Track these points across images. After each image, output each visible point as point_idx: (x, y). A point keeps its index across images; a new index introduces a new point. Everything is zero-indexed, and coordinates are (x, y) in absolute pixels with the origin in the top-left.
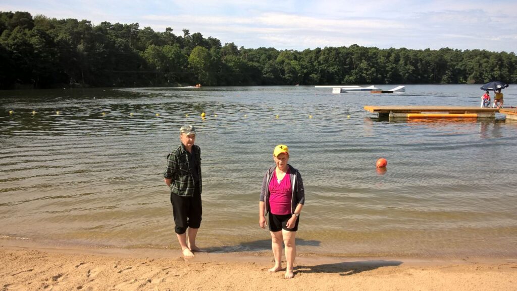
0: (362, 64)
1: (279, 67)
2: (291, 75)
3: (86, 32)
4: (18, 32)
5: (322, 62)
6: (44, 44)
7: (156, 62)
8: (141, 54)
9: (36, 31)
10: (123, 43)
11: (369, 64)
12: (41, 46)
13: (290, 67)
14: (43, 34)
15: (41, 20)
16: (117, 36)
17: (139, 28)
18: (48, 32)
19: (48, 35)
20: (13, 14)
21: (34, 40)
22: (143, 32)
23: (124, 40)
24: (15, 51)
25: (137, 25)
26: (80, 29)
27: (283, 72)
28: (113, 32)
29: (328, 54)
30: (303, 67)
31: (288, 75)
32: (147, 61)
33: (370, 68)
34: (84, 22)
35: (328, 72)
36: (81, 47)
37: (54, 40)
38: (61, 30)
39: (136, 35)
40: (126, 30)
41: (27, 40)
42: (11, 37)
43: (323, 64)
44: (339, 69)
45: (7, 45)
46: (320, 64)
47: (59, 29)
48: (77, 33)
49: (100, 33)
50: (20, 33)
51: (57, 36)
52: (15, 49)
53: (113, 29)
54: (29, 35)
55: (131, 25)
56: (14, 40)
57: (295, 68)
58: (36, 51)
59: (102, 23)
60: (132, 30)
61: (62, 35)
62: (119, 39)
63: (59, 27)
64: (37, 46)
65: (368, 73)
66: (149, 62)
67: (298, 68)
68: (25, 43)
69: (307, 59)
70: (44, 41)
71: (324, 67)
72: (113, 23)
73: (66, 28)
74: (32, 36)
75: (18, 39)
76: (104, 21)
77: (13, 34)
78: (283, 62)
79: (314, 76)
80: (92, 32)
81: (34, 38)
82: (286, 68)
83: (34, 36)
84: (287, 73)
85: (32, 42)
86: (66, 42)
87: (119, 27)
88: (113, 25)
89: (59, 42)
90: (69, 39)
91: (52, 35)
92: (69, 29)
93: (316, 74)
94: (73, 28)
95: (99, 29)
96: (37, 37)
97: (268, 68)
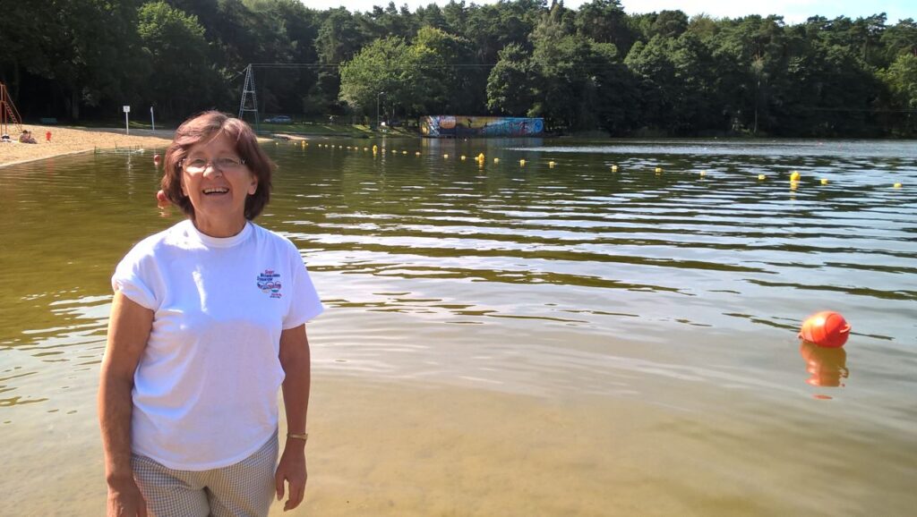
3: (772, 38)
4: (655, 44)
6: (693, 61)
7: (912, 89)
8: (880, 73)
9: (684, 40)
10: (843, 53)
12: (687, 64)
14: (694, 44)
15: (702, 22)
16: (833, 42)
17: (886, 23)
18: (703, 41)
19: (703, 45)
20: (657, 15)
21: (677, 56)
22: (892, 30)
23: (846, 49)
24: (645, 76)
25: (882, 17)
26: (762, 32)
28: (828, 34)
32: (892, 86)
34: (772, 18)
36: (758, 64)
37: (711, 53)
38: (727, 35)
39: (879, 37)
40: (856, 29)
41: (665, 57)
42: (643, 53)
45: (635, 66)
47: (724, 34)
48: (756, 39)
49: (800, 36)
50: (659, 44)
51: (718, 46)
52: (646, 72)
53: (829, 29)
54: (671, 48)
55: (869, 18)
56: (646, 56)
58: (677, 75)
59: (810, 19)
60: (871, 28)
61: (727, 45)
62: (836, 47)
63: (725, 31)
64: (681, 66)
66: (896, 89)
68: (662, 61)
70: (695, 55)
73: (737, 31)
74: (677, 48)
75: (652, 56)
77: (648, 47)
80: (783, 36)
81: (678, 51)
83: (679, 49)
85: (673, 59)
86: (733, 58)
87: (844, 23)
88: (829, 22)
89: (719, 57)
90: (738, 51)
91: (710, 46)
92: (742, 33)
94: (750, 31)
95: (800, 29)
96: (683, 50)
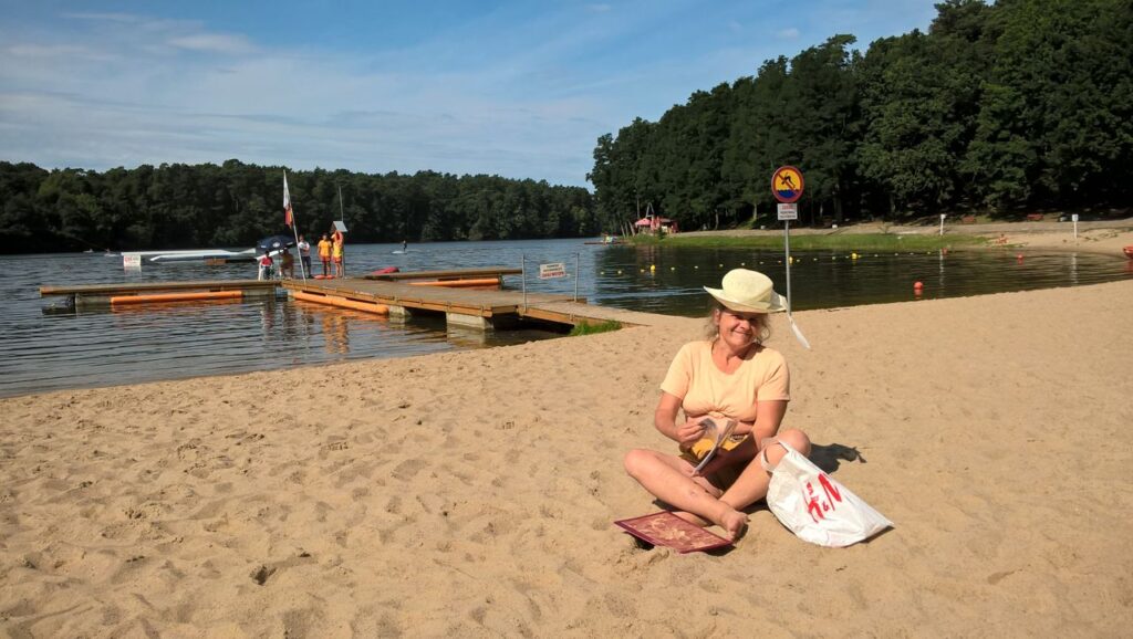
0: (251, 203)
1: (44, 209)
2: (76, 228)
5: (155, 198)
11: (267, 203)
13: (73, 208)
27: (55, 220)
29: (170, 179)
30: (107, 210)
31: (70, 228)
35: (174, 220)
43: (158, 202)
44: (198, 214)
46: (151, 202)
57: (87, 213)
65: (266, 221)
67: (94, 211)
69: (118, 191)
71: (159, 208)
78: (54, 198)
79: (137, 229)
82: (63, 213)
84: (68, 224)
93: (142, 225)
97: (14, 212)
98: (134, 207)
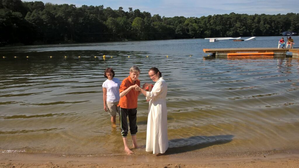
0: (237, 24)
1: (185, 27)
2: (192, 32)
3: (73, 11)
4: (35, 13)
5: (212, 24)
6: (49, 19)
7: (113, 27)
8: (104, 23)
9: (45, 12)
10: (94, 17)
11: (241, 24)
12: (47, 20)
13: (192, 27)
14: (48, 13)
15: (49, 6)
16: (91, 13)
17: (104, 8)
18: (51, 12)
19: (51, 13)
20: (33, 3)
21: (43, 17)
22: (106, 10)
23: (94, 15)
24: (33, 24)
25: (102, 6)
26: (69, 10)
27: (188, 30)
28: (89, 11)
29: (216, 19)
30: (200, 27)
31: (191, 32)
32: (108, 27)
33: (242, 27)
34: (72, 5)
35: (216, 30)
36: (70, 20)
37: (55, 16)
38: (59, 10)
39: (102, 12)
40: (96, 10)
41: (39, 17)
42: (31, 16)
43: (212, 25)
44: (222, 28)
45: (29, 20)
46: (211, 25)
47: (58, 10)
48: (68, 12)
49: (81, 11)
50: (37, 13)
51: (57, 14)
52: (33, 22)
53: (89, 9)
54: (41, 14)
55: (99, 6)
56: (33, 17)
57: (195, 28)
58: (45, 23)
59: (83, 6)
60: (100, 9)
61: (59, 14)
62: (92, 15)
63: (58, 9)
64: (45, 20)
65: (240, 29)
66: (109, 27)
67: (197, 28)
68: (39, 19)
69: (203, 22)
70: (49, 17)
71: (213, 27)
72: (89, 6)
73: (62, 9)
74: (43, 14)
75: (35, 17)
76: (83, 5)
77: (32, 14)
78: (188, 24)
79: (207, 32)
80: (76, 11)
81: (44, 16)
82: (190, 28)
83: (44, 14)
84: (191, 31)
85: (42, 18)
86: (61, 18)
87: (92, 8)
88: (89, 7)
89: (57, 17)
90: (63, 16)
91: (54, 14)
92: (63, 10)
93: (208, 31)
94: (66, 9)
95: (80, 9)
96: (45, 15)
97: (179, 28)
98: (207, 26)
